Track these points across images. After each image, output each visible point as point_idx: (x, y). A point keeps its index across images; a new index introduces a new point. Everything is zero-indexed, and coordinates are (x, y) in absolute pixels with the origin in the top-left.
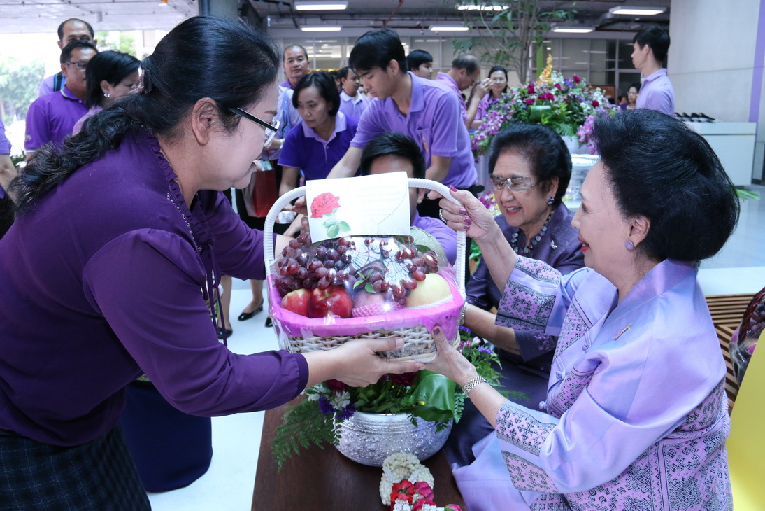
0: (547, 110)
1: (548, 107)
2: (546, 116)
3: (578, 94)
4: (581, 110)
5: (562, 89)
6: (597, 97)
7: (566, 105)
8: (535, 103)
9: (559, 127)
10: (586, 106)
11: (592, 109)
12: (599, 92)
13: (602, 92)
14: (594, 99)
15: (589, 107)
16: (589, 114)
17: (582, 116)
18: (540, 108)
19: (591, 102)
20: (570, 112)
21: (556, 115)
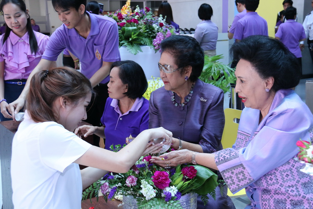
0: (135, 30)
1: (135, 28)
2: (135, 33)
3: (150, 19)
4: (153, 29)
5: (140, 16)
6: (160, 21)
7: (145, 26)
8: (125, 25)
9: (143, 40)
10: (155, 26)
11: (159, 28)
12: (162, 17)
13: (164, 17)
14: (159, 21)
15: (158, 27)
16: (158, 32)
17: (154, 33)
18: (131, 28)
19: (159, 24)
20: (147, 30)
21: (140, 33)
